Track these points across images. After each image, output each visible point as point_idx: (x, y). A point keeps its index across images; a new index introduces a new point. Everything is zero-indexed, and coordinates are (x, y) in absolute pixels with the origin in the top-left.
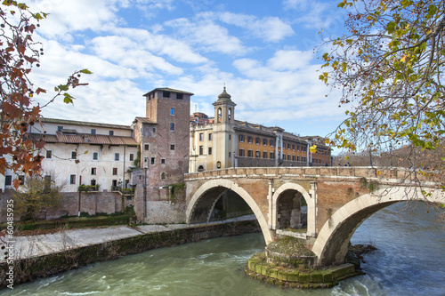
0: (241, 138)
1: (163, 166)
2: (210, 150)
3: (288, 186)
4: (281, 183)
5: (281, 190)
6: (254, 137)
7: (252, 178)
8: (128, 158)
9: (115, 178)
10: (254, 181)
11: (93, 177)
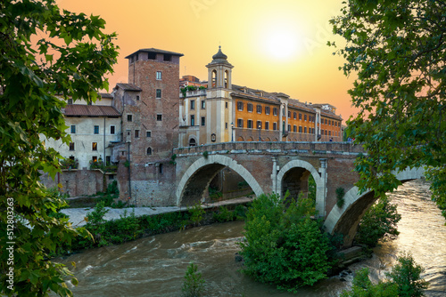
0: (239, 106)
1: (149, 139)
2: (203, 119)
3: (296, 163)
4: (288, 160)
5: (286, 168)
6: (255, 104)
7: (253, 154)
8: (108, 131)
9: (95, 154)
10: (256, 157)
11: (72, 153)
